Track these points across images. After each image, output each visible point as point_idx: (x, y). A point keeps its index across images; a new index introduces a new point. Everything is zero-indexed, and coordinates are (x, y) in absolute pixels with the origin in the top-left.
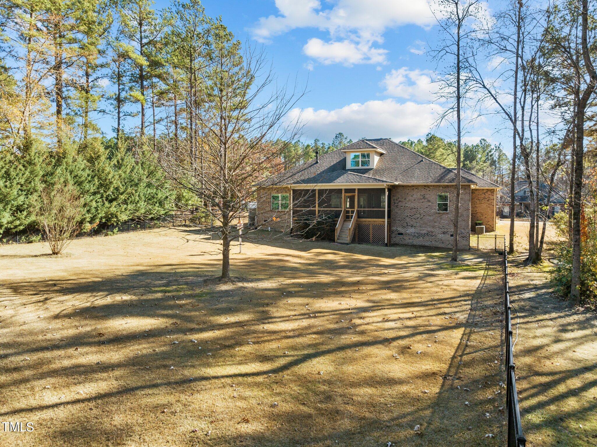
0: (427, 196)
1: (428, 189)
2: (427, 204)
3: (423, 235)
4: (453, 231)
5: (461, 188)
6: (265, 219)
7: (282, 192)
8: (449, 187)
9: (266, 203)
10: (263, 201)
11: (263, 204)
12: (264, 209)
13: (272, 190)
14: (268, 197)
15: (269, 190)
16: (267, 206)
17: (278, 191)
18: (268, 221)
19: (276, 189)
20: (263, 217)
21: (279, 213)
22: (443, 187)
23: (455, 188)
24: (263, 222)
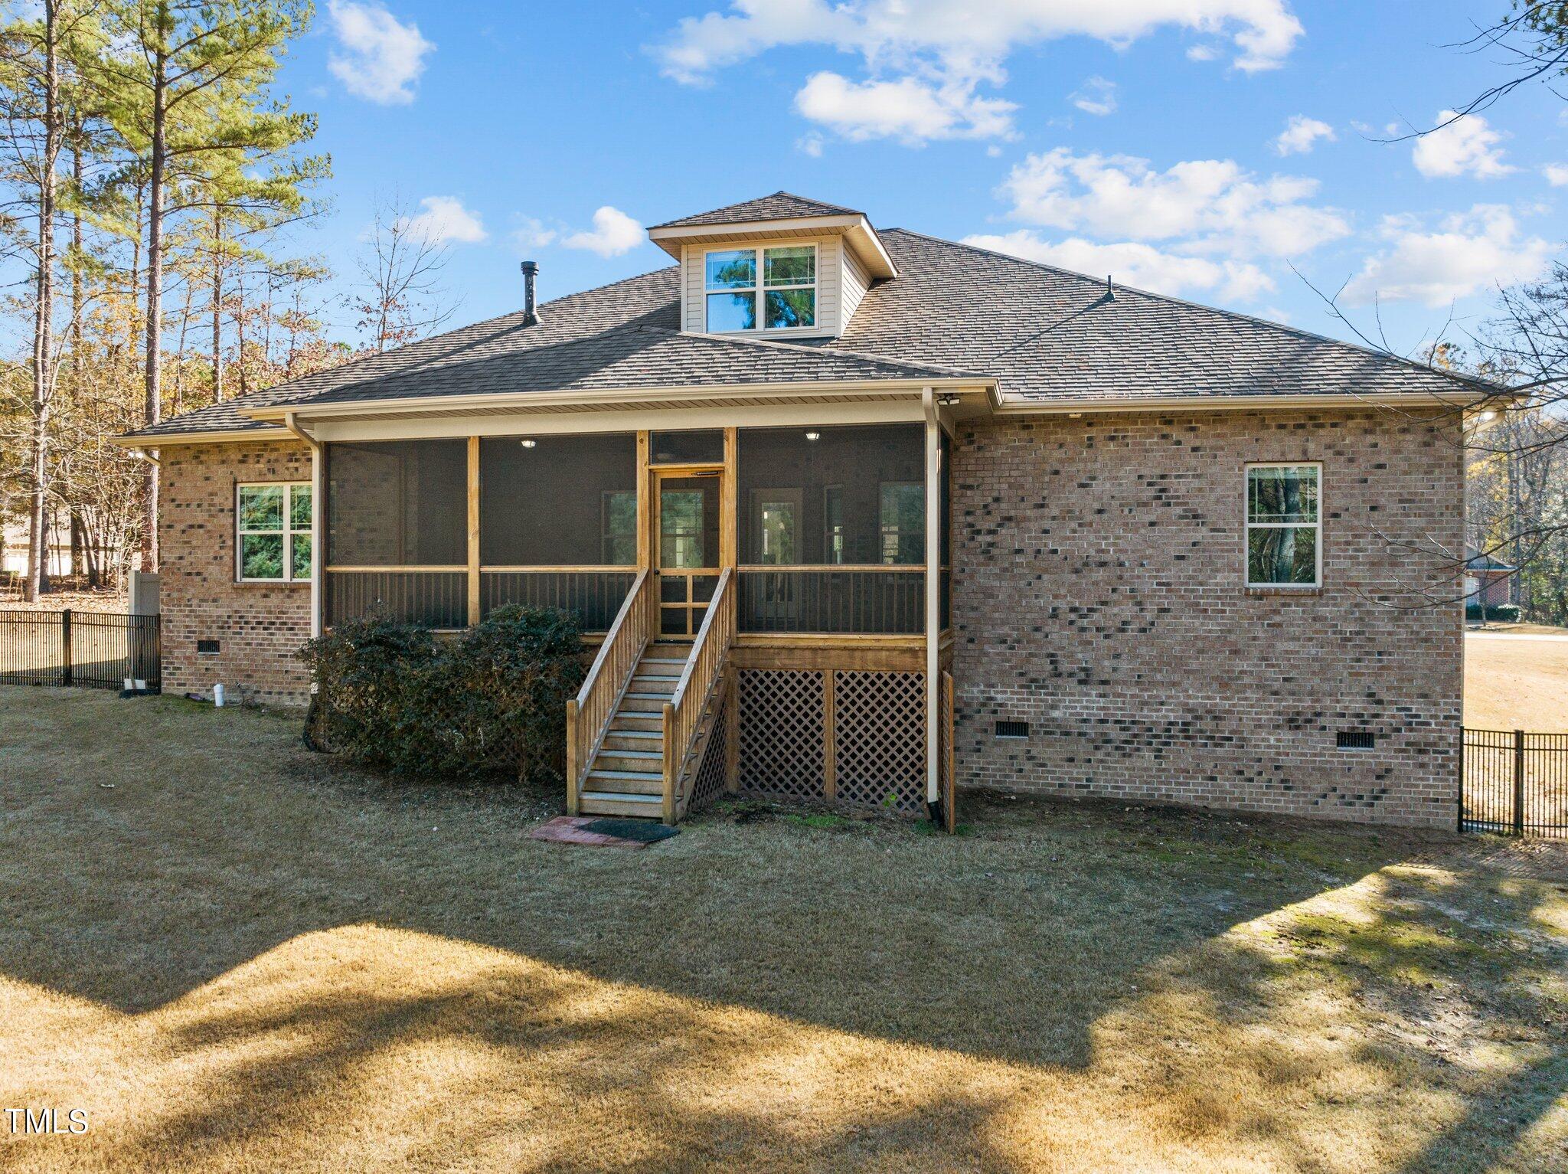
0: (1178, 487)
1: (1190, 440)
2: (1177, 537)
3: (1162, 738)
4: (1358, 705)
5: (1404, 431)
6: (202, 633)
7: (297, 469)
8: (1322, 426)
9: (211, 537)
10: (192, 527)
11: (194, 543)
12: (198, 574)
13: (242, 462)
14: (216, 500)
15: (223, 462)
16: (215, 558)
17: (276, 466)
18: (222, 646)
19: (266, 455)
20: (193, 623)
21: (281, 596)
22: (1281, 427)
23: (1366, 431)
24: (191, 650)
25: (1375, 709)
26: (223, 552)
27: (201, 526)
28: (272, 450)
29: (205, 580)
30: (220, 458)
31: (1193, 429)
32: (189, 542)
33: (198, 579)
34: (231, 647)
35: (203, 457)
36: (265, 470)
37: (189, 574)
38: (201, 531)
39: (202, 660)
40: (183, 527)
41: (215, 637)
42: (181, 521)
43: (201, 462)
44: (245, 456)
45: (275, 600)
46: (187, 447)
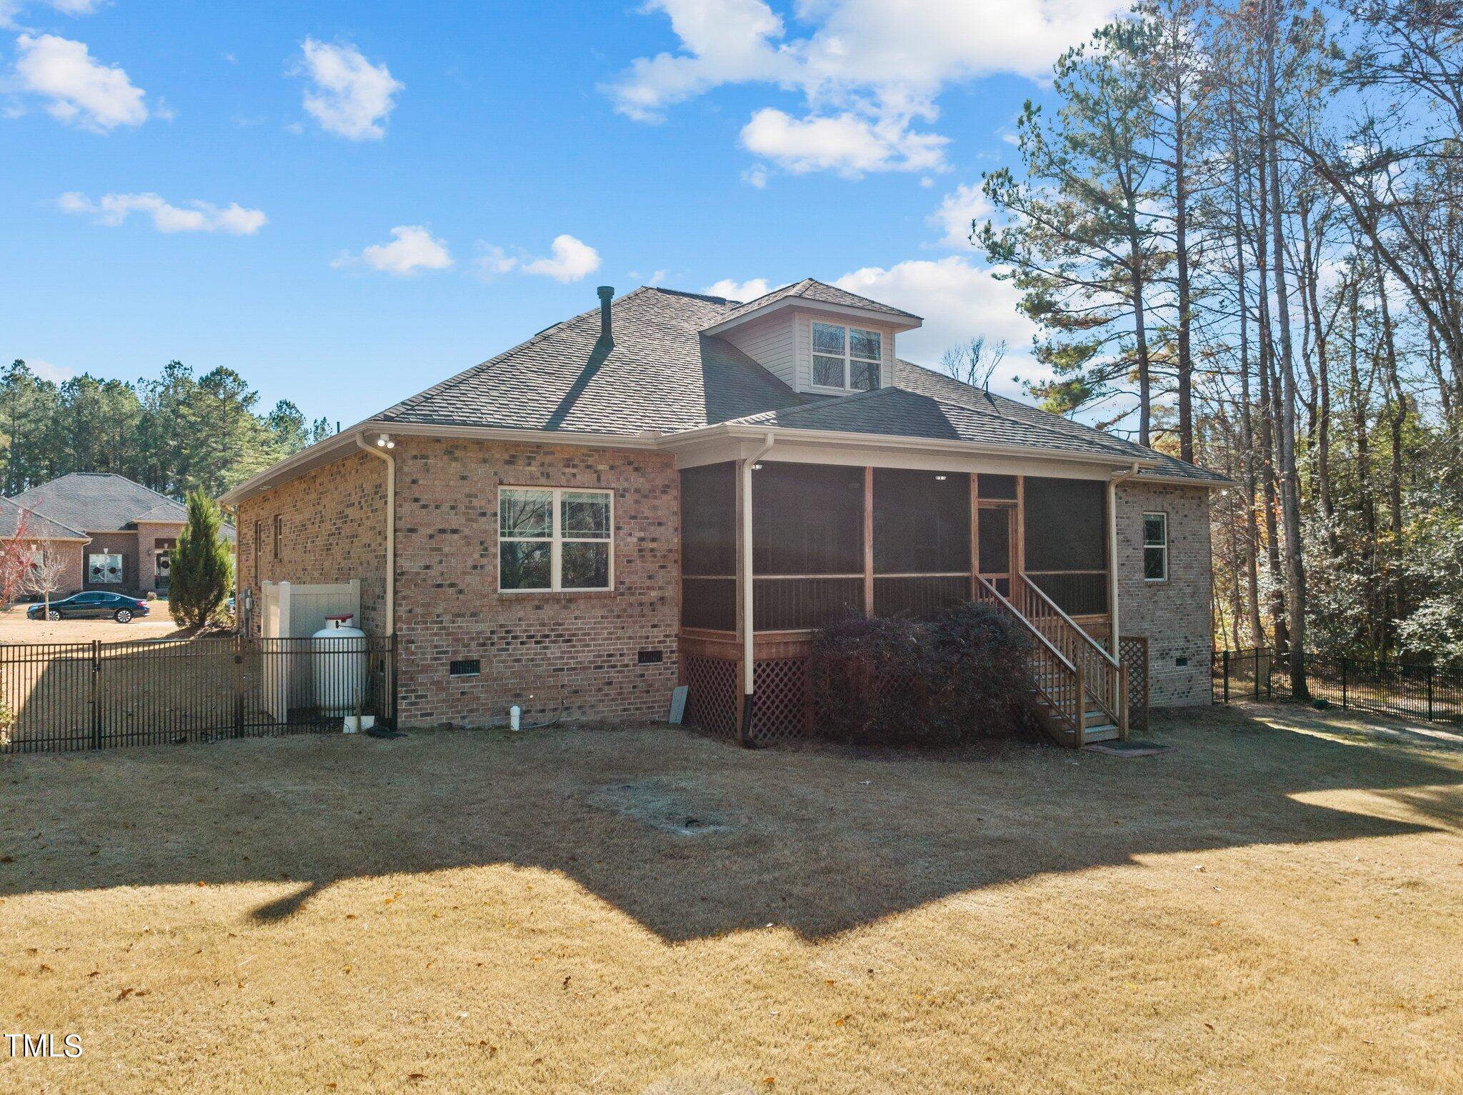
2: (1123, 552)
4: (1181, 643)
5: (1192, 498)
6: (455, 652)
7: (574, 475)
8: (1167, 493)
9: (468, 544)
10: (442, 531)
11: (446, 550)
12: (451, 585)
13: (509, 462)
14: (476, 503)
15: (485, 461)
16: (475, 567)
17: (550, 470)
18: (482, 665)
19: (539, 458)
20: (444, 643)
21: (557, 607)
22: (1155, 492)
23: (1182, 497)
24: (442, 673)
25: (1187, 645)
26: (484, 561)
27: (454, 531)
28: (546, 453)
29: (461, 592)
30: (481, 455)
31: (1125, 491)
32: (440, 549)
33: (451, 590)
34: (495, 666)
35: (458, 453)
36: (538, 474)
37: (439, 586)
38: (456, 536)
39: (457, 683)
40: (430, 531)
41: (475, 656)
42: (428, 525)
43: (456, 459)
44: (513, 456)
45: (549, 611)
46: (438, 440)
